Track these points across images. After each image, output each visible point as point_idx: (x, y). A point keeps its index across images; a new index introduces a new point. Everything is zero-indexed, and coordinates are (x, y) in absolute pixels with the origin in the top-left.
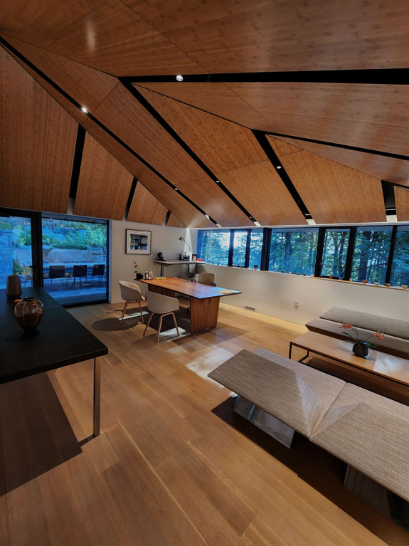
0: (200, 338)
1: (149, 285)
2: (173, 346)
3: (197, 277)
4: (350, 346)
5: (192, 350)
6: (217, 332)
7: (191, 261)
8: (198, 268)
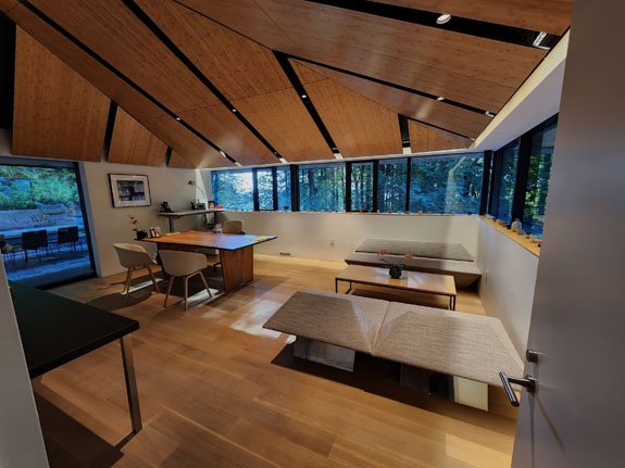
0: (238, 295)
1: (158, 243)
2: (208, 311)
3: (218, 228)
4: (386, 272)
5: (232, 309)
6: (255, 284)
7: (207, 209)
8: (218, 217)
